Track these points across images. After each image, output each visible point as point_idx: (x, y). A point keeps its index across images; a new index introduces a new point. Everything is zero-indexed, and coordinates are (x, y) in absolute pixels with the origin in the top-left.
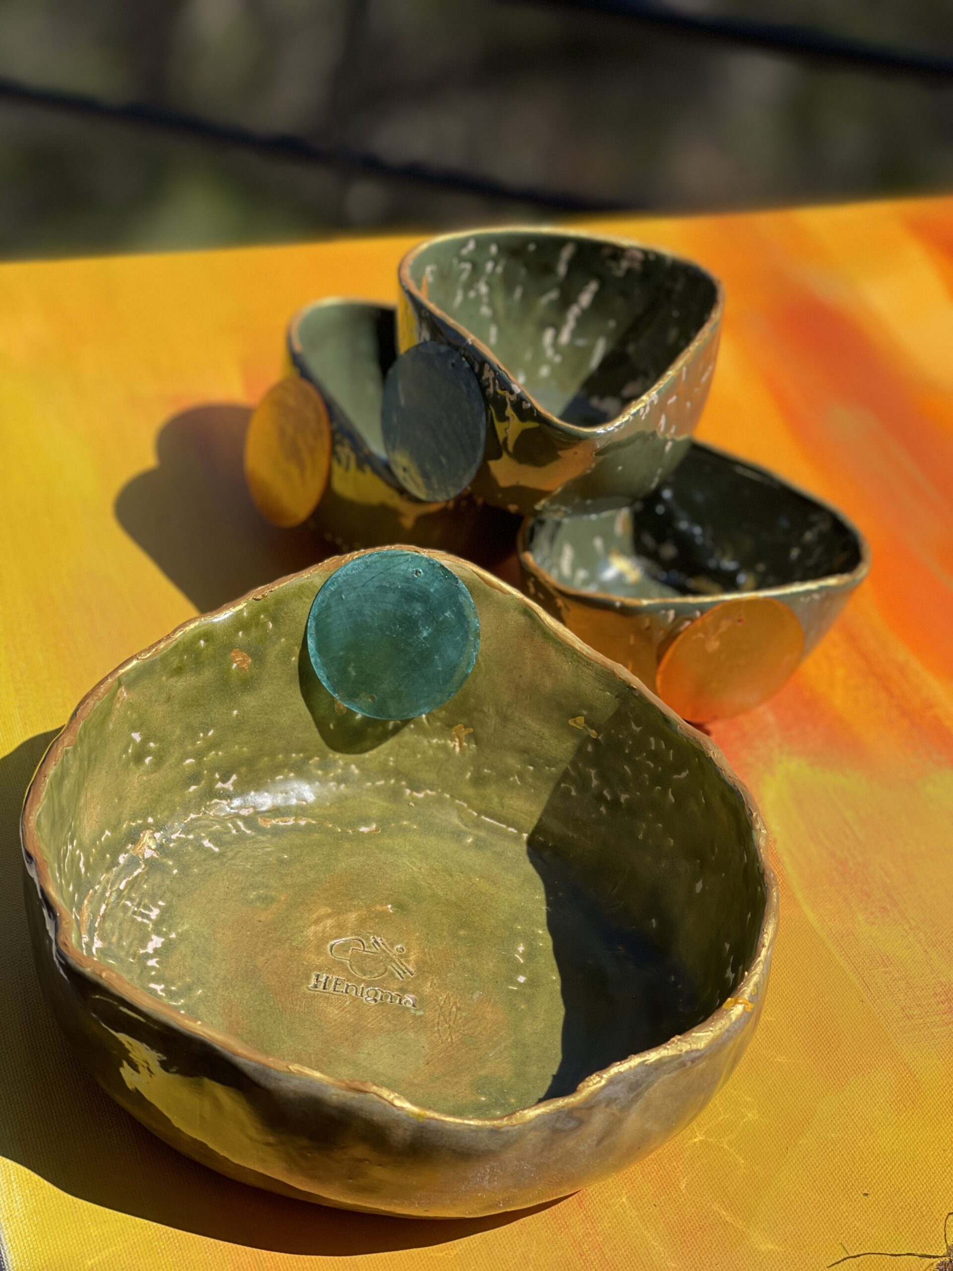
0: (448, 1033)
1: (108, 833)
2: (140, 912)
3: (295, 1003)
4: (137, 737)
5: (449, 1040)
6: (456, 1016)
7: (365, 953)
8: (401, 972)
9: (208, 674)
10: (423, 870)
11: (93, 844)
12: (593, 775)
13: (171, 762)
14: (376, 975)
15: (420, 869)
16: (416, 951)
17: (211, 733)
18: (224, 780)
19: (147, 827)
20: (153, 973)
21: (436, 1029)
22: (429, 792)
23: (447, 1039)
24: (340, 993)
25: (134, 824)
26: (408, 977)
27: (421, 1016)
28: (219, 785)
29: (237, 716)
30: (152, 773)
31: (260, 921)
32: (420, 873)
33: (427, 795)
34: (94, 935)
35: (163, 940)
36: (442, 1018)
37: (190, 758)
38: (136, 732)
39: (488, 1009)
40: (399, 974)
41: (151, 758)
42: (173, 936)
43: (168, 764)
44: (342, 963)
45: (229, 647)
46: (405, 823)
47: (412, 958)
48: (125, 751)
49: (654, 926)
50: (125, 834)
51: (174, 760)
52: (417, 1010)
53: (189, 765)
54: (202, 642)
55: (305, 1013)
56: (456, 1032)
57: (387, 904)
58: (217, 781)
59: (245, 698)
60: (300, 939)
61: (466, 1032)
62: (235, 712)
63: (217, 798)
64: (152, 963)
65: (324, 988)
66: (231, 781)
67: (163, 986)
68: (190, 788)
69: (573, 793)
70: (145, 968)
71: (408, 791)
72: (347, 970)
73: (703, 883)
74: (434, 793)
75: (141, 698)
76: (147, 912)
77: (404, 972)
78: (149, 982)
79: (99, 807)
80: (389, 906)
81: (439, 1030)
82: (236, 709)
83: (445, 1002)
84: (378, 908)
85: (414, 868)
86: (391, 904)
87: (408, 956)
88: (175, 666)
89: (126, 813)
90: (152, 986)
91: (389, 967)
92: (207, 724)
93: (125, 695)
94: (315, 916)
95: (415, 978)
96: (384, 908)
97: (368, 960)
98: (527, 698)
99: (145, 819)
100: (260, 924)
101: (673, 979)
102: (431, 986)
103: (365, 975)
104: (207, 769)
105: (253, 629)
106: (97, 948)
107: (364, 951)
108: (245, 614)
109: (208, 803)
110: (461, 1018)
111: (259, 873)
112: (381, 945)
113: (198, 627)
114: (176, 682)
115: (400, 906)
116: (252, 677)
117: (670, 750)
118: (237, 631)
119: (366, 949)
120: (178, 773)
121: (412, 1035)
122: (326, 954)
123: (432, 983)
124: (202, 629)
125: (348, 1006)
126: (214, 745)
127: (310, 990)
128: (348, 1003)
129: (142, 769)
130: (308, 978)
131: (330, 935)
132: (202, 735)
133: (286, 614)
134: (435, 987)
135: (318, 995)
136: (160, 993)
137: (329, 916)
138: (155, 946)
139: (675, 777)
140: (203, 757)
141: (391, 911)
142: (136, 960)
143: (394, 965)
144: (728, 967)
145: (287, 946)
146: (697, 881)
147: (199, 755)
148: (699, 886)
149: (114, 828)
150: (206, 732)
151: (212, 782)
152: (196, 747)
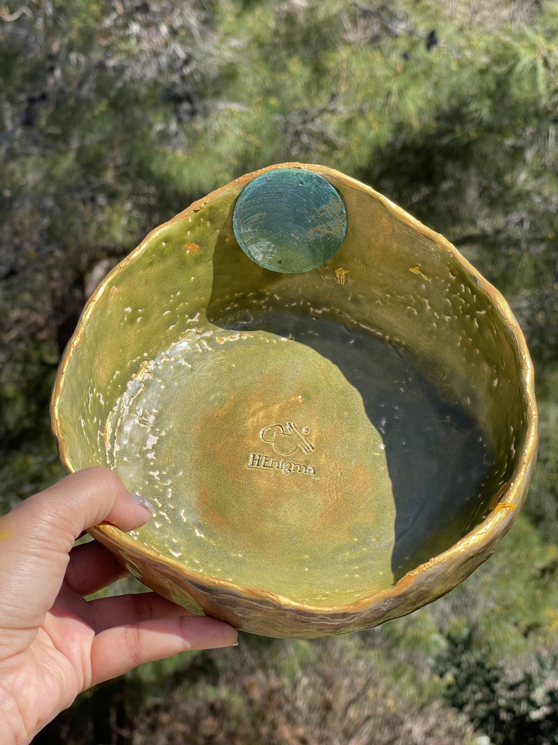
0: (335, 492)
1: (117, 372)
2: (143, 420)
3: (240, 477)
4: (129, 310)
5: (336, 497)
6: (340, 479)
7: (284, 435)
8: (306, 448)
9: (171, 261)
10: (322, 367)
11: (108, 383)
12: (427, 303)
13: (154, 317)
14: (291, 451)
15: (320, 366)
16: (316, 431)
17: (178, 294)
18: (192, 316)
19: (144, 359)
20: (152, 464)
21: (328, 490)
22: (325, 309)
23: (334, 497)
24: (268, 468)
25: (135, 361)
26: (311, 452)
27: (318, 481)
28: (189, 320)
29: (194, 280)
30: (143, 327)
31: (218, 417)
32: (320, 369)
33: (324, 312)
34: (114, 442)
35: (158, 438)
36: (331, 481)
37: (167, 311)
38: (128, 307)
39: (361, 472)
40: (306, 450)
41: (141, 318)
42: (163, 434)
43: (152, 318)
44: (269, 445)
45: (182, 242)
46: (310, 332)
47: (313, 437)
48: (122, 320)
49: (469, 403)
50: (129, 369)
51: (156, 315)
52: (316, 476)
53: (167, 315)
54: (164, 244)
55: (246, 485)
56: (340, 491)
57: (298, 396)
58: (187, 319)
59: (198, 269)
60: (243, 429)
61: (346, 491)
62: (193, 278)
63: (188, 328)
64: (150, 456)
65: (258, 465)
66: (197, 316)
67: (158, 473)
68: (169, 327)
69: (416, 313)
70: (147, 460)
71: (312, 309)
72: (273, 450)
73: (498, 380)
74: (328, 310)
75: (127, 287)
76: (147, 420)
77: (308, 448)
78: (149, 471)
79: (109, 360)
80: (300, 397)
81: (329, 491)
82: (193, 276)
83: (333, 469)
84: (293, 399)
85: (316, 366)
86: (301, 395)
87: (311, 436)
88: (147, 263)
89: (129, 354)
90: (151, 473)
91: (299, 445)
92: (175, 289)
93: (116, 289)
94: (252, 410)
95: (314, 452)
96: (297, 398)
97: (286, 441)
98: (381, 254)
99: (142, 355)
100: (218, 419)
101: (481, 440)
102: (325, 457)
103: (283, 453)
104: (179, 314)
105: (197, 228)
106: (116, 452)
107: (283, 434)
108: (190, 220)
109: (183, 333)
110: (343, 481)
111: (217, 380)
112: (294, 428)
113: (160, 235)
114: (150, 271)
115: (307, 396)
116: (201, 256)
117: (474, 295)
118: (186, 232)
119: (284, 433)
120: (160, 321)
121: (312, 496)
122: (259, 439)
123: (326, 455)
124: (162, 236)
125: (273, 477)
126: (180, 300)
127: (249, 467)
128: (272, 475)
129: (136, 326)
130: (248, 459)
131: (262, 424)
132: (172, 296)
133: (217, 215)
134: (328, 458)
135: (254, 470)
136: (157, 478)
137: (261, 409)
138: (153, 443)
139: (478, 312)
140: (176, 308)
141: (301, 401)
142: (141, 455)
143: (302, 443)
144: (512, 443)
145: (235, 434)
146: (495, 379)
147: (172, 308)
148: (496, 383)
149: (121, 368)
150: (174, 293)
151: (184, 320)
152: (170, 303)
